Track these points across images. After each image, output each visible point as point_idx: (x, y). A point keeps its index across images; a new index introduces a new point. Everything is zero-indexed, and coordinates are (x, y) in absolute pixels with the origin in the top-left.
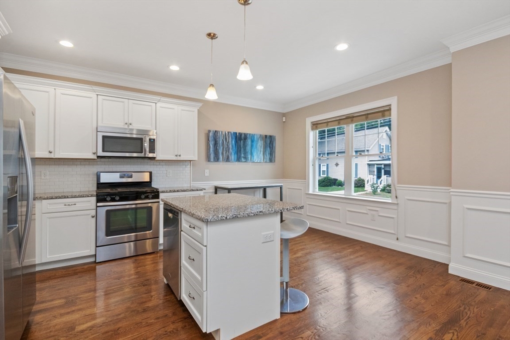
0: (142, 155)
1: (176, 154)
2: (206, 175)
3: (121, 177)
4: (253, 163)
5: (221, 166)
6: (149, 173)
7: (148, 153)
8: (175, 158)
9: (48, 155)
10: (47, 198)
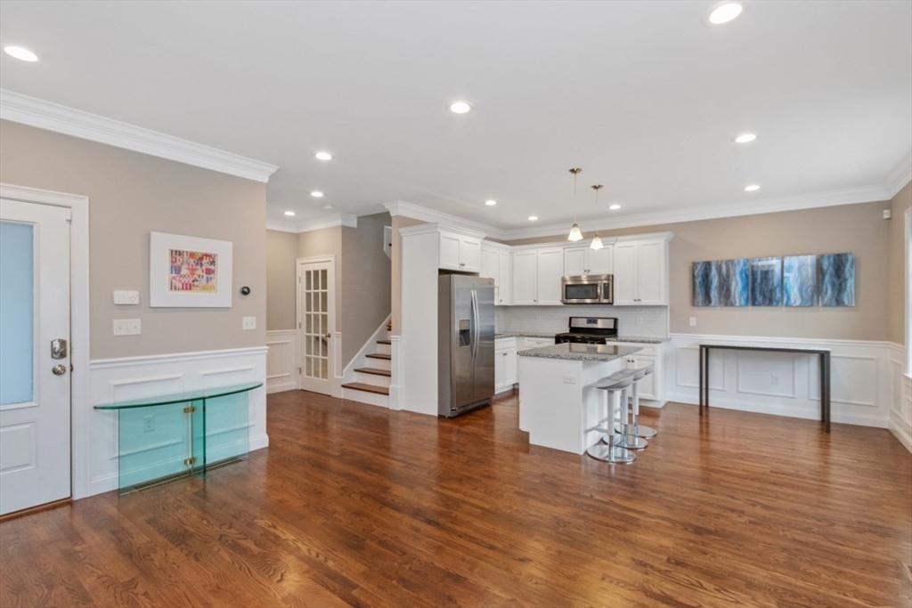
0: (597, 301)
1: (636, 298)
2: (691, 324)
3: (588, 323)
4: (790, 309)
5: (716, 313)
6: (613, 320)
7: (602, 299)
8: (634, 303)
9: (534, 304)
10: (529, 336)
